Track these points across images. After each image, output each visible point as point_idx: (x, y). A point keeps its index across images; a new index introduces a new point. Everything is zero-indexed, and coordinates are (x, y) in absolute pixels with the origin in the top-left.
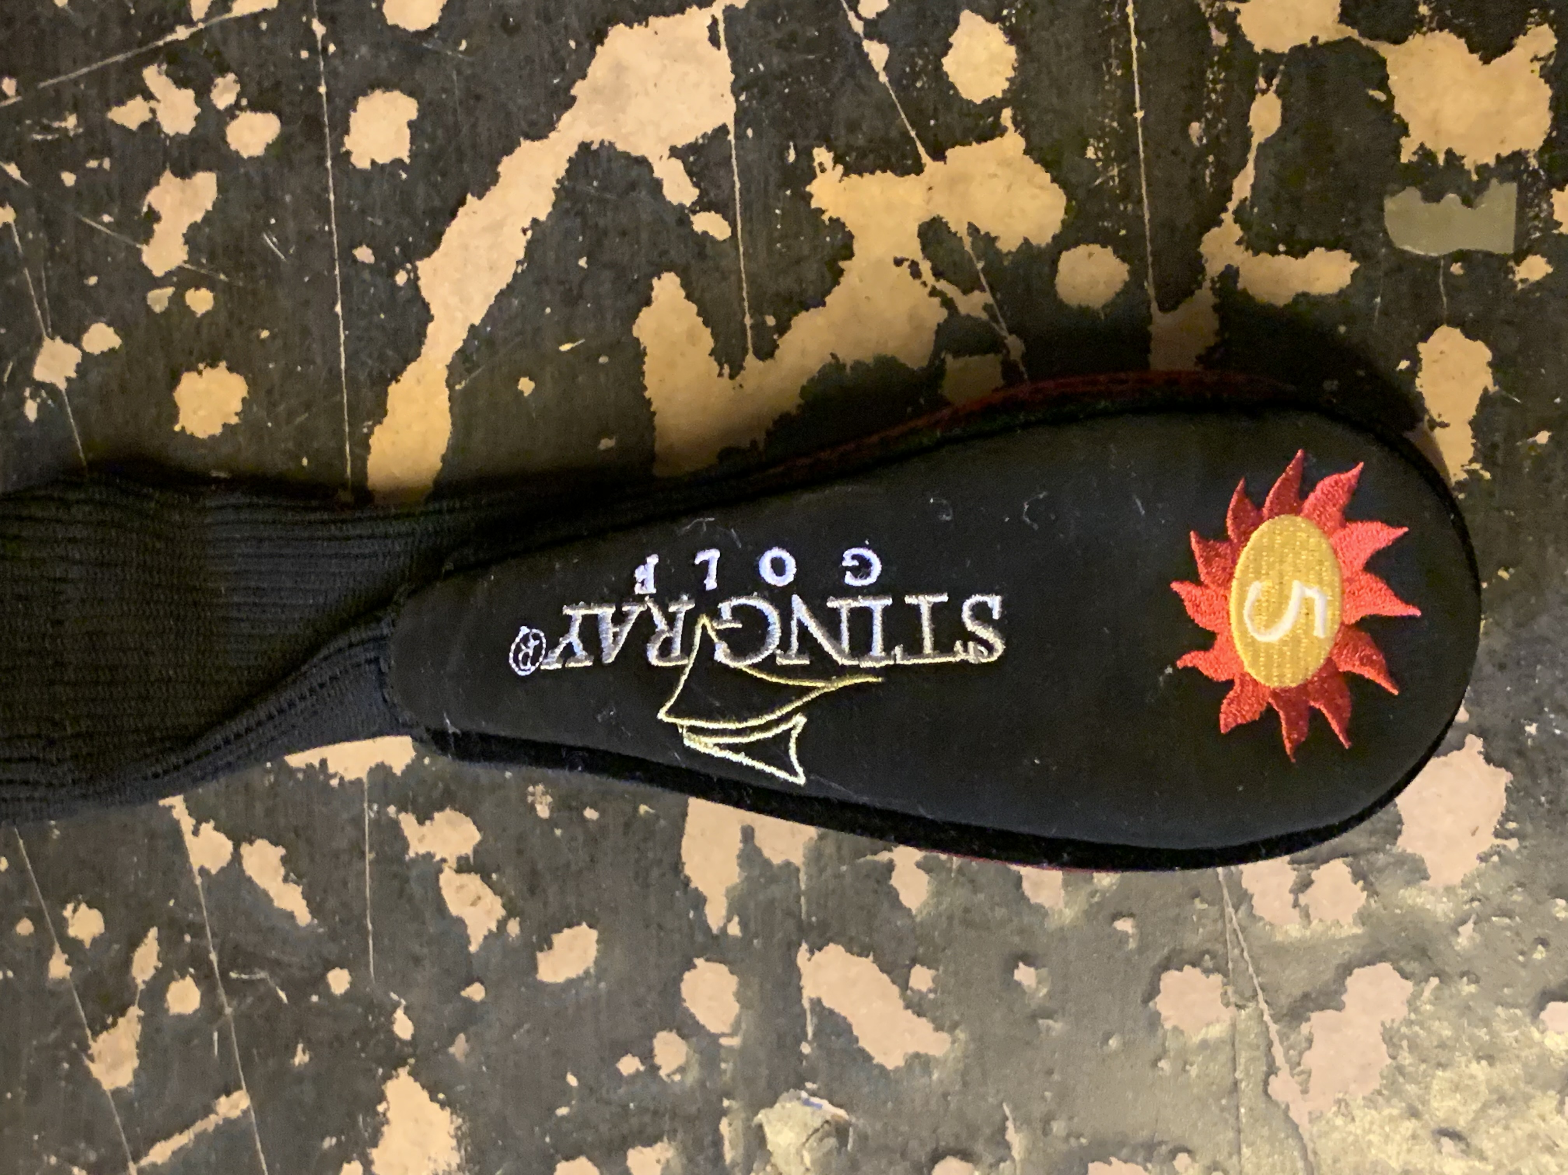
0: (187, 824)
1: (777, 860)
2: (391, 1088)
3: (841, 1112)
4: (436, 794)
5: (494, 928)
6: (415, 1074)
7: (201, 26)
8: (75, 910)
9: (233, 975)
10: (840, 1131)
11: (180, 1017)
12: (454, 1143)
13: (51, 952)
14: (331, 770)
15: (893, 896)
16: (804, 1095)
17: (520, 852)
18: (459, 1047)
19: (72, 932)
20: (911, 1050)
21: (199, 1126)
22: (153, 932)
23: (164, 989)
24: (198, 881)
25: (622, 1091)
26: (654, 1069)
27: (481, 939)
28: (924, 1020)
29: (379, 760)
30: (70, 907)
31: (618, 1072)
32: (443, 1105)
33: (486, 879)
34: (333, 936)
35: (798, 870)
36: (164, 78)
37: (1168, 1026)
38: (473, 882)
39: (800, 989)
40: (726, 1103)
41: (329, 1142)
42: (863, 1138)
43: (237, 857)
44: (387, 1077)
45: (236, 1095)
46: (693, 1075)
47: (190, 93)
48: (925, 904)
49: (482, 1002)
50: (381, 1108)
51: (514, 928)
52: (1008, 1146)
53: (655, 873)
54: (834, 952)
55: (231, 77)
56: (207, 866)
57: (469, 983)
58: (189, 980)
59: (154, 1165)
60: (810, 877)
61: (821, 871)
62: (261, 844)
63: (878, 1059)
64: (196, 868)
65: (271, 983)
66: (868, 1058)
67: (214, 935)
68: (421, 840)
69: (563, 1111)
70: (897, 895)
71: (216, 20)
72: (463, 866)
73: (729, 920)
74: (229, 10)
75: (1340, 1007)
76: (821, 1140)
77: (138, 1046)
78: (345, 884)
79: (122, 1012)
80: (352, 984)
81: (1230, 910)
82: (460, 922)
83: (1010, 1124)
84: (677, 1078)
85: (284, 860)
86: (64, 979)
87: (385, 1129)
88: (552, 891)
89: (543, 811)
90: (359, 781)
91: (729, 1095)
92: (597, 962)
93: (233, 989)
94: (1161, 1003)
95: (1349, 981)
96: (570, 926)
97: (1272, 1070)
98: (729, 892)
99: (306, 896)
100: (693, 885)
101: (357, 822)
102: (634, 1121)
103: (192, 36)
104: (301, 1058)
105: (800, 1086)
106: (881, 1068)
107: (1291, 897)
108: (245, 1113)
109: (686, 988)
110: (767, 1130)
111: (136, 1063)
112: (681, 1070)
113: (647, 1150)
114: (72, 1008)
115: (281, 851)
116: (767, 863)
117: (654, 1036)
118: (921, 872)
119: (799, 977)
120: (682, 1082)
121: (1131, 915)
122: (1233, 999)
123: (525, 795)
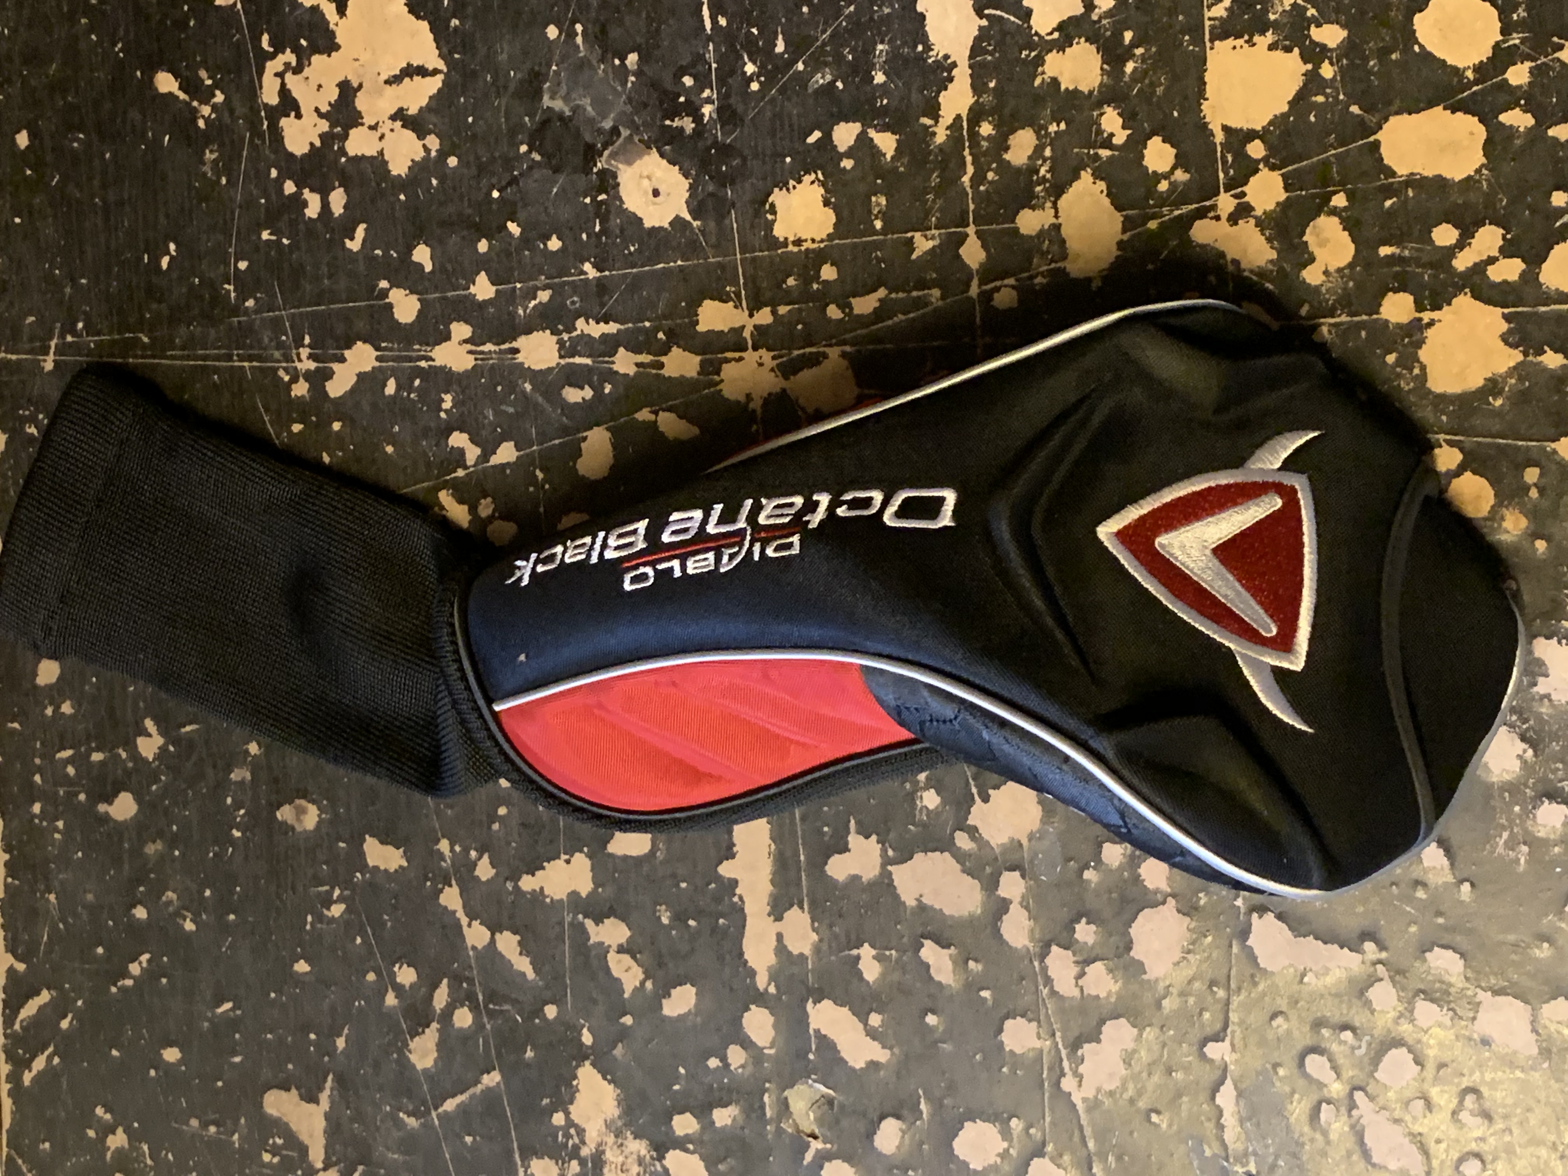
0: (464, 921)
1: (796, 952)
2: (580, 1072)
3: (831, 1092)
4: (606, 909)
5: (638, 984)
6: (594, 1065)
7: (472, 469)
8: (400, 968)
9: (491, 1006)
10: (830, 1102)
11: (461, 1029)
12: (616, 1103)
13: (387, 991)
14: (546, 892)
15: (860, 974)
16: (810, 1082)
17: (653, 944)
18: (619, 1051)
19: (398, 980)
20: (869, 1059)
21: (471, 1091)
22: (445, 981)
23: (452, 1014)
24: (471, 953)
25: (710, 1078)
26: (727, 1065)
27: (631, 991)
28: (876, 1043)
29: (573, 889)
30: (397, 966)
31: (707, 1066)
32: (610, 1082)
33: (634, 957)
34: (547, 987)
35: (807, 958)
36: (450, 498)
37: (1007, 1049)
38: (626, 958)
39: (808, 1025)
40: (767, 1085)
41: (546, 1101)
42: (842, 1107)
43: (493, 941)
44: (578, 1066)
45: (493, 1074)
46: (750, 1069)
47: (465, 508)
48: (877, 979)
49: (631, 1027)
50: (575, 1083)
51: (649, 985)
52: (921, 1113)
53: (728, 957)
54: (827, 1003)
55: (489, 499)
56: (476, 945)
57: (625, 1014)
58: (466, 1008)
59: (445, 1111)
60: (813, 963)
61: (820, 960)
62: (507, 934)
63: (851, 1063)
64: (469, 946)
65: (512, 1012)
66: (847, 1062)
67: (480, 984)
68: (597, 934)
69: (676, 1087)
70: (862, 973)
71: (480, 467)
72: (621, 950)
73: (769, 984)
74: (488, 461)
75: (1099, 1041)
76: (819, 1107)
77: (437, 1045)
78: (554, 957)
79: (428, 1026)
80: (558, 1013)
81: (1041, 987)
82: (618, 981)
83: (922, 1100)
84: (740, 1070)
85: (520, 943)
86: (394, 1007)
87: (577, 1095)
88: (671, 965)
89: (665, 921)
90: (562, 900)
91: (769, 1082)
92: (696, 1005)
93: (491, 1014)
94: (1005, 1037)
95: (1104, 1029)
96: (681, 985)
97: (1063, 1074)
98: (769, 969)
99: (531, 963)
100: (750, 964)
101: (561, 923)
102: (717, 1094)
103: (467, 475)
104: (529, 1054)
105: (809, 1077)
106: (853, 1070)
107: (1074, 981)
108: (498, 1083)
109: (745, 1021)
110: (790, 1101)
111: (435, 1055)
112: (742, 1066)
113: (724, 1110)
114: (399, 1022)
115: (518, 938)
116: (790, 953)
117: (727, 1048)
118: (876, 962)
119: (808, 1017)
120: (743, 1074)
121: (988, 989)
122: (1042, 1035)
123: (655, 911)
